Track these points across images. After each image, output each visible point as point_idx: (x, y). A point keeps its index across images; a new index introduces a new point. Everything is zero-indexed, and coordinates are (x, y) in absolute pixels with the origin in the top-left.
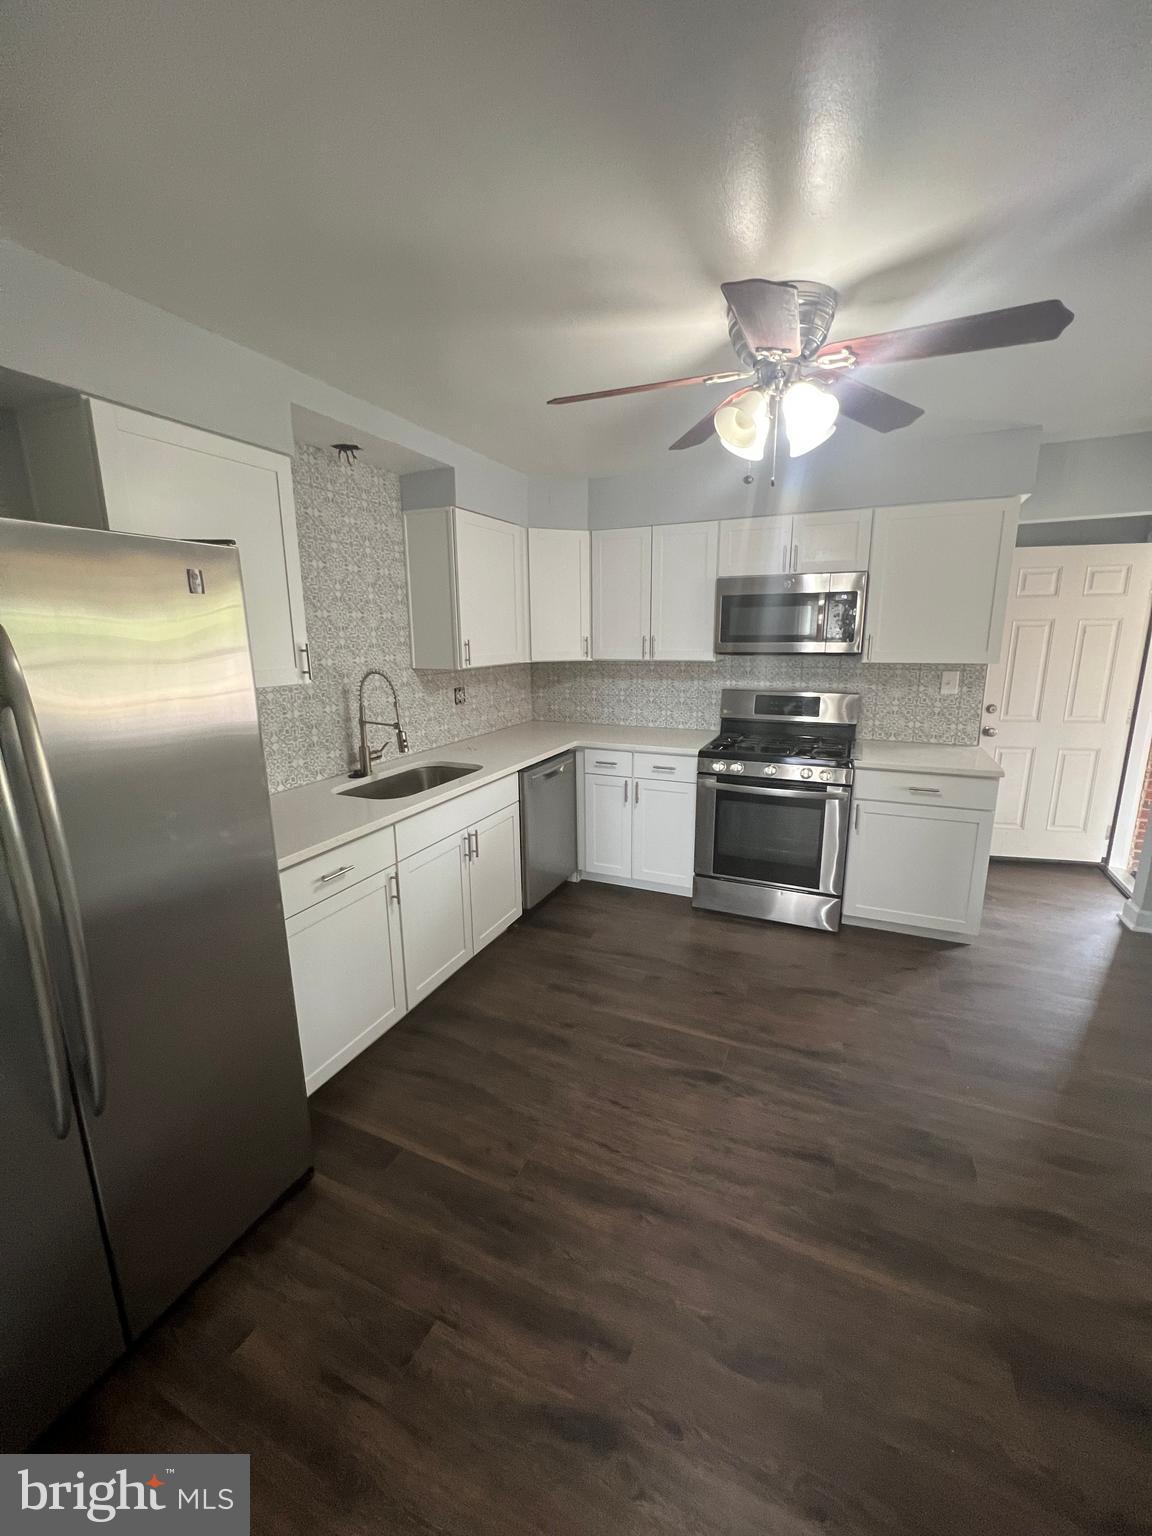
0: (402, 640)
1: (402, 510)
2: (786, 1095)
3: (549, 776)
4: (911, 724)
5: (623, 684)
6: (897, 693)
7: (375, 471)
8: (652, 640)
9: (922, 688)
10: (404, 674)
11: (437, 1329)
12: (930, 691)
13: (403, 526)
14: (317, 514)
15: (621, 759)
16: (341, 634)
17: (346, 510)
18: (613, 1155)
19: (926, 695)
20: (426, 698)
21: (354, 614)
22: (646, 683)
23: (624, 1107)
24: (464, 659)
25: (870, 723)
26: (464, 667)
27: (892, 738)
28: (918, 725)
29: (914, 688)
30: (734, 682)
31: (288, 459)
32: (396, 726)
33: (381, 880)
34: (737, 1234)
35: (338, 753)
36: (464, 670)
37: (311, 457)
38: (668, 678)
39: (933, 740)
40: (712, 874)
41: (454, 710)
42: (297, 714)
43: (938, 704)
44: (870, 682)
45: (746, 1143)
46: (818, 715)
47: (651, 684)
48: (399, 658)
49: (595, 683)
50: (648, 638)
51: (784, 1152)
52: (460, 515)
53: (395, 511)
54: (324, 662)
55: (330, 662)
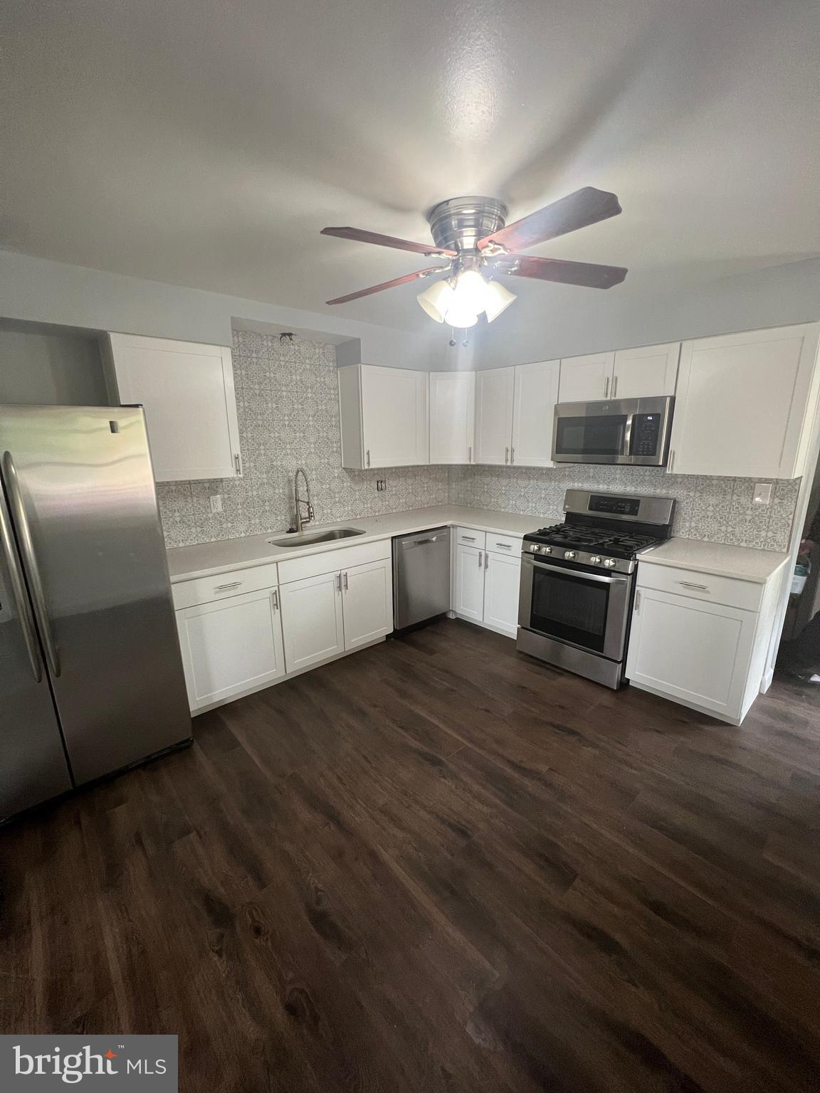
0: (335, 449)
1: (337, 367)
2: (476, 788)
3: (421, 543)
4: (723, 528)
5: (504, 482)
6: (713, 500)
7: (317, 345)
8: (513, 451)
9: (735, 498)
10: (336, 470)
11: (193, 836)
12: (743, 500)
13: (337, 377)
14: (272, 375)
15: (479, 536)
16: (288, 446)
17: (294, 371)
18: (340, 785)
19: (739, 503)
20: (353, 486)
21: (298, 434)
22: (519, 482)
23: (368, 761)
24: (366, 463)
25: (687, 524)
26: (366, 467)
27: (706, 539)
28: (730, 529)
29: (728, 497)
30: (580, 485)
31: (229, 349)
32: (308, 503)
33: (267, 593)
34: (373, 855)
35: (283, 517)
36: (366, 470)
37: (269, 342)
38: (534, 478)
39: (743, 544)
40: (530, 628)
41: (376, 495)
42: (255, 493)
43: (749, 512)
44: (689, 489)
45: (424, 808)
46: (636, 515)
47: (522, 483)
48: (332, 460)
49: (487, 480)
50: (510, 449)
51: (443, 821)
52: (365, 370)
53: (332, 368)
54: (274, 463)
55: (279, 463)
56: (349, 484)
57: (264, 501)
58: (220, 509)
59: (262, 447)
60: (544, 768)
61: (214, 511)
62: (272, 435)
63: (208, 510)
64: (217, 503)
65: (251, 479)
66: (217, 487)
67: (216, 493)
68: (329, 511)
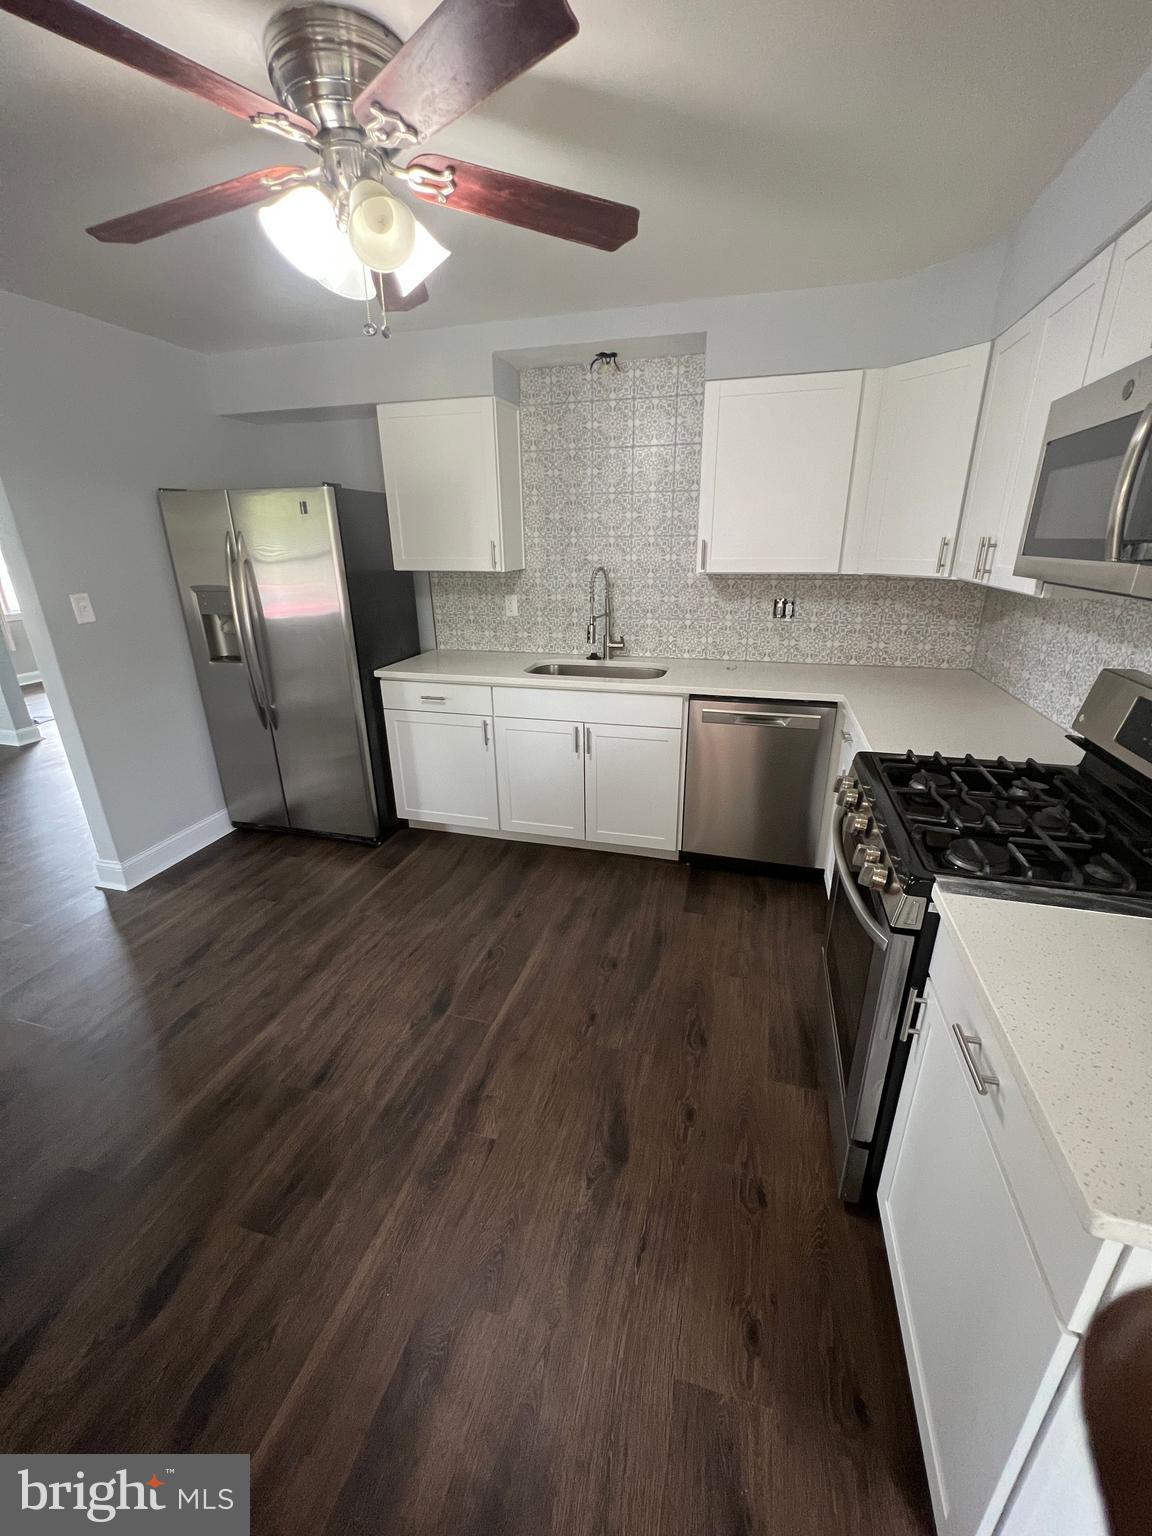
0: (691, 539)
2: (407, 1064)
10: (689, 575)
16: (612, 533)
20: (721, 604)
23: (412, 953)
33: (478, 721)
41: (770, 625)
45: (352, 1028)
48: (684, 558)
52: (709, 387)
54: (590, 558)
55: (596, 558)
56: (713, 599)
57: (571, 610)
58: (515, 613)
59: (573, 533)
60: (489, 1130)
61: (509, 614)
62: (589, 516)
63: (503, 612)
64: (512, 605)
65: (556, 578)
66: (514, 584)
67: (512, 592)
68: (671, 639)
